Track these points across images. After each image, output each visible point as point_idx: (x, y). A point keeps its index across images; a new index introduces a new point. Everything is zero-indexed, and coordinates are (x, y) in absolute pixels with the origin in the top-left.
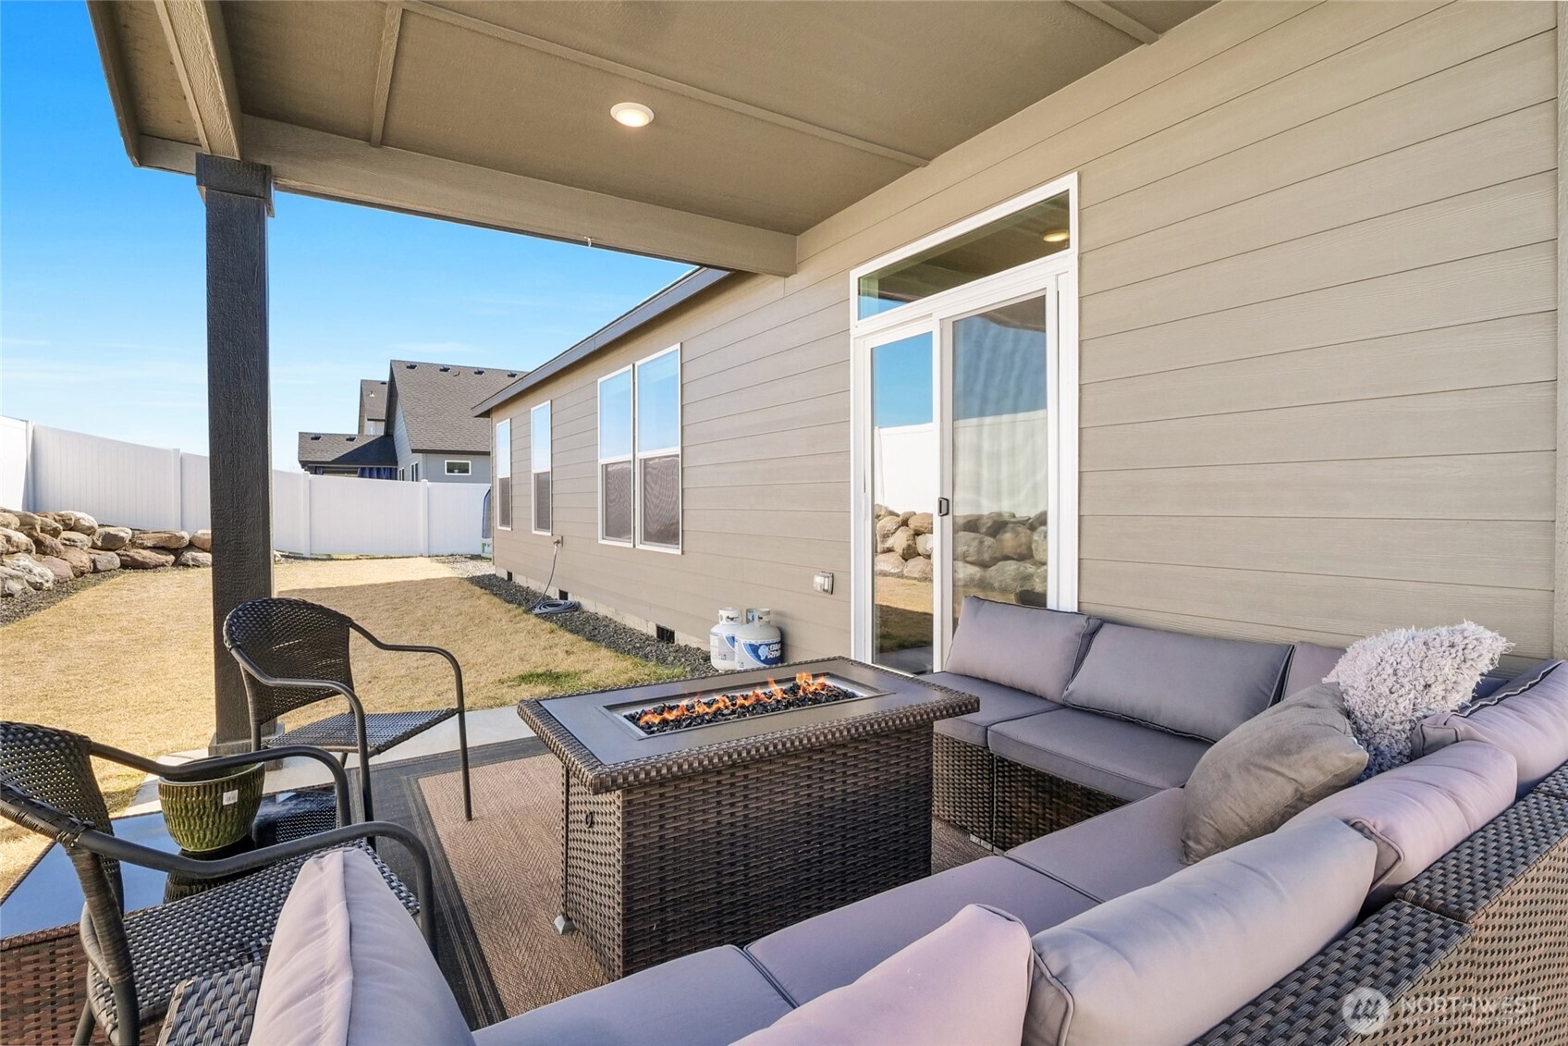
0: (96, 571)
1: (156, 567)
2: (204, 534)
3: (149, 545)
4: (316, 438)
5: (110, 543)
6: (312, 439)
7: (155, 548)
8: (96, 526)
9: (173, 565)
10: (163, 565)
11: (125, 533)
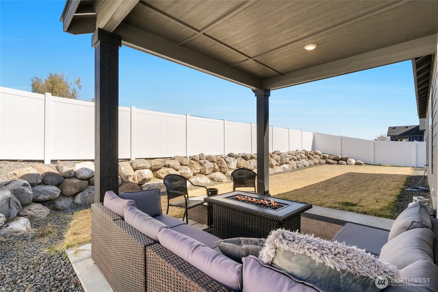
0: (320, 164)
1: (333, 164)
2: (344, 157)
3: (332, 158)
4: (394, 128)
5: (324, 158)
6: (393, 128)
7: (333, 159)
8: (321, 154)
9: (337, 164)
10: (334, 164)
11: (327, 156)
